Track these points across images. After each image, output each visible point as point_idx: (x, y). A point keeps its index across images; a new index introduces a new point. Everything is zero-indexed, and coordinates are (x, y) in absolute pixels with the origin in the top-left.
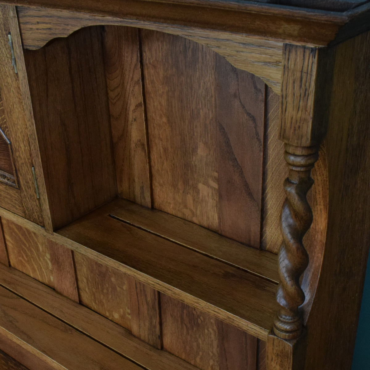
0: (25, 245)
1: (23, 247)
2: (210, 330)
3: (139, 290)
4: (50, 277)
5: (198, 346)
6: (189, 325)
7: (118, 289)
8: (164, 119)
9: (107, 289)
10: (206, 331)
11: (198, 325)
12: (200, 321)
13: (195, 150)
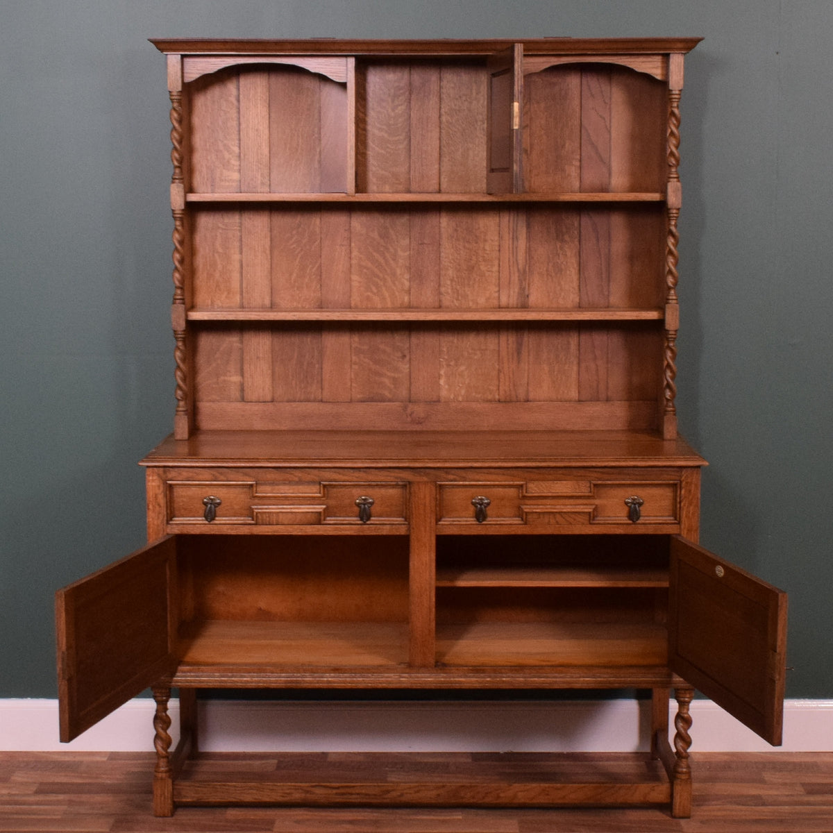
0: (378, 277)
1: (376, 279)
2: (571, 269)
3: (512, 262)
4: (404, 299)
5: (561, 289)
6: (553, 274)
7: (487, 274)
8: (543, 132)
9: (475, 279)
10: (568, 272)
11: (561, 270)
12: (563, 267)
13: (563, 146)
